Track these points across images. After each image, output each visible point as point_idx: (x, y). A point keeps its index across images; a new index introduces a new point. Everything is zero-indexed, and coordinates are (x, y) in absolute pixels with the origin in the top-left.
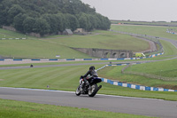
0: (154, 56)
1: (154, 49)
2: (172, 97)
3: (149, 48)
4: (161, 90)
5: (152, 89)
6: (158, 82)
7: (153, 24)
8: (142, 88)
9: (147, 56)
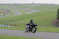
0: (7, 15)
1: (7, 13)
2: (12, 28)
3: (5, 13)
4: (9, 26)
5: (6, 26)
6: (8, 24)
7: (6, 4)
8: (3, 26)
9: (4, 15)
